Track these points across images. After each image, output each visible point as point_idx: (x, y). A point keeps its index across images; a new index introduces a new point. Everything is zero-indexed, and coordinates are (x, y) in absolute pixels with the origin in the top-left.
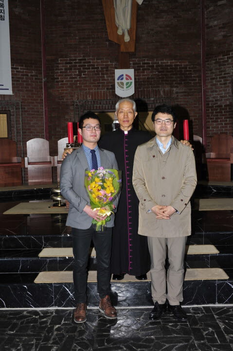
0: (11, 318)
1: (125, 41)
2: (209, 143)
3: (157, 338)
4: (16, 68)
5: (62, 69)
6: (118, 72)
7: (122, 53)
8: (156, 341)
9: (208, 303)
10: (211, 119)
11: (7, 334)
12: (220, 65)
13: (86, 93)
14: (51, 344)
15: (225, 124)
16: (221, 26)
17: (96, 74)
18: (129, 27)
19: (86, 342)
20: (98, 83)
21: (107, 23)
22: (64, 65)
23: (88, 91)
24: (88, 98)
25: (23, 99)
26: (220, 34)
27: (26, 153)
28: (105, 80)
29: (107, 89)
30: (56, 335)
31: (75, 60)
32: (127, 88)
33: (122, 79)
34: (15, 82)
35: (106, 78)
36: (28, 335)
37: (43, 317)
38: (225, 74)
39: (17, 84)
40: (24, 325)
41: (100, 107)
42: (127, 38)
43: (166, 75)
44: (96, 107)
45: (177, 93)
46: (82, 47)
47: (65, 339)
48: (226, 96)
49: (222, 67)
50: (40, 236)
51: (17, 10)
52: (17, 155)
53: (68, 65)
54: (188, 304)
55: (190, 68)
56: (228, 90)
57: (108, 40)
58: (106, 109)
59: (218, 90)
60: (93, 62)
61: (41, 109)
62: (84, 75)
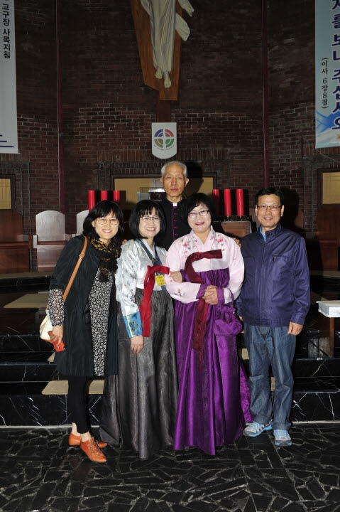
0: (13, 438)
1: (166, 87)
3: (194, 463)
4: (23, 120)
5: (83, 122)
6: (156, 127)
7: (162, 101)
8: (194, 466)
11: (7, 457)
12: (287, 120)
13: (114, 152)
14: (62, 469)
16: (289, 70)
17: (127, 129)
18: (170, 70)
21: (143, 63)
22: (86, 116)
23: (116, 150)
24: (117, 160)
26: (287, 80)
28: (139, 136)
29: (142, 148)
30: (69, 459)
31: (101, 109)
32: (167, 146)
33: (161, 135)
34: (23, 138)
35: (140, 134)
36: (34, 459)
37: (50, 438)
38: (293, 131)
40: (28, 446)
41: (131, 171)
42: (168, 83)
43: (217, 131)
44: (127, 171)
45: (231, 154)
46: (110, 93)
47: (79, 463)
48: (294, 160)
51: (26, 46)
52: (24, 233)
53: (92, 117)
55: (248, 122)
56: (298, 151)
57: (143, 85)
58: (139, 174)
59: (284, 151)
60: (123, 113)
61: (55, 172)
62: (111, 129)
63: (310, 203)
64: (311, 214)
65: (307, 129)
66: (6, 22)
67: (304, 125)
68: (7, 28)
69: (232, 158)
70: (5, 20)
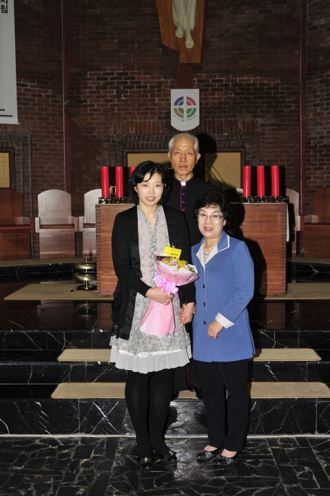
0: (18, 448)
1: (187, 47)
3: (228, 480)
4: (23, 85)
5: (92, 88)
6: (176, 94)
7: (182, 64)
8: (227, 483)
9: (304, 432)
11: (13, 470)
12: (327, 86)
13: (127, 123)
14: (76, 485)
17: (143, 96)
18: (192, 27)
19: (128, 483)
20: (146, 109)
21: (161, 20)
22: (96, 81)
23: (130, 120)
24: (131, 132)
25: (32, 131)
27: (37, 212)
28: (156, 105)
29: (159, 118)
30: (84, 472)
32: (188, 117)
33: (182, 104)
34: (22, 106)
35: (157, 102)
36: (43, 472)
37: (64, 448)
39: (25, 109)
40: (36, 458)
41: (147, 145)
42: (190, 43)
43: (246, 98)
44: (143, 145)
45: (262, 125)
46: (122, 55)
47: (95, 478)
50: (60, 331)
52: (23, 214)
53: (102, 82)
54: (274, 434)
55: (282, 89)
57: (162, 46)
58: (155, 148)
59: (324, 122)
60: (138, 78)
61: (60, 146)
62: (124, 96)
69: (263, 129)
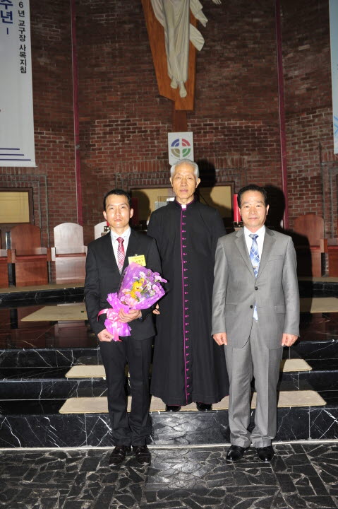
0: (28, 461)
1: (181, 96)
2: (291, 226)
3: (228, 490)
4: (40, 133)
5: (100, 134)
6: (172, 137)
7: (177, 111)
8: (227, 493)
9: (298, 439)
10: (294, 195)
11: (21, 484)
12: (303, 126)
13: (131, 163)
14: (82, 499)
15: (312, 201)
16: (304, 76)
17: (143, 139)
18: (185, 79)
19: (131, 495)
20: (146, 151)
21: (158, 74)
22: (102, 128)
23: (133, 161)
24: (133, 170)
26: (302, 87)
28: (155, 146)
29: (158, 158)
30: (90, 486)
32: (184, 156)
33: (178, 145)
35: (156, 144)
36: (50, 486)
37: (71, 461)
38: (310, 137)
39: (41, 153)
40: (45, 471)
41: (148, 181)
42: (183, 93)
43: (233, 139)
45: (249, 162)
46: (125, 105)
47: (100, 491)
48: (313, 166)
49: (307, 128)
50: (69, 350)
51: (43, 61)
52: (42, 245)
53: (108, 129)
55: (264, 130)
56: (316, 157)
57: (159, 96)
58: (156, 184)
59: (302, 158)
60: (139, 124)
61: (73, 184)
62: (127, 140)
63: (330, 209)
64: (331, 221)
65: (325, 135)
66: (22, 38)
67: (322, 131)
68: (23, 43)
69: (250, 166)
70: (21, 36)
